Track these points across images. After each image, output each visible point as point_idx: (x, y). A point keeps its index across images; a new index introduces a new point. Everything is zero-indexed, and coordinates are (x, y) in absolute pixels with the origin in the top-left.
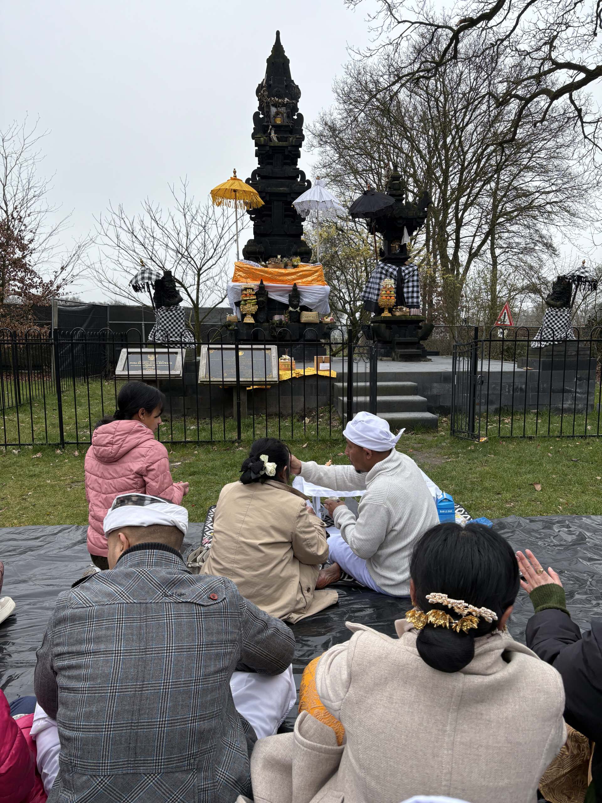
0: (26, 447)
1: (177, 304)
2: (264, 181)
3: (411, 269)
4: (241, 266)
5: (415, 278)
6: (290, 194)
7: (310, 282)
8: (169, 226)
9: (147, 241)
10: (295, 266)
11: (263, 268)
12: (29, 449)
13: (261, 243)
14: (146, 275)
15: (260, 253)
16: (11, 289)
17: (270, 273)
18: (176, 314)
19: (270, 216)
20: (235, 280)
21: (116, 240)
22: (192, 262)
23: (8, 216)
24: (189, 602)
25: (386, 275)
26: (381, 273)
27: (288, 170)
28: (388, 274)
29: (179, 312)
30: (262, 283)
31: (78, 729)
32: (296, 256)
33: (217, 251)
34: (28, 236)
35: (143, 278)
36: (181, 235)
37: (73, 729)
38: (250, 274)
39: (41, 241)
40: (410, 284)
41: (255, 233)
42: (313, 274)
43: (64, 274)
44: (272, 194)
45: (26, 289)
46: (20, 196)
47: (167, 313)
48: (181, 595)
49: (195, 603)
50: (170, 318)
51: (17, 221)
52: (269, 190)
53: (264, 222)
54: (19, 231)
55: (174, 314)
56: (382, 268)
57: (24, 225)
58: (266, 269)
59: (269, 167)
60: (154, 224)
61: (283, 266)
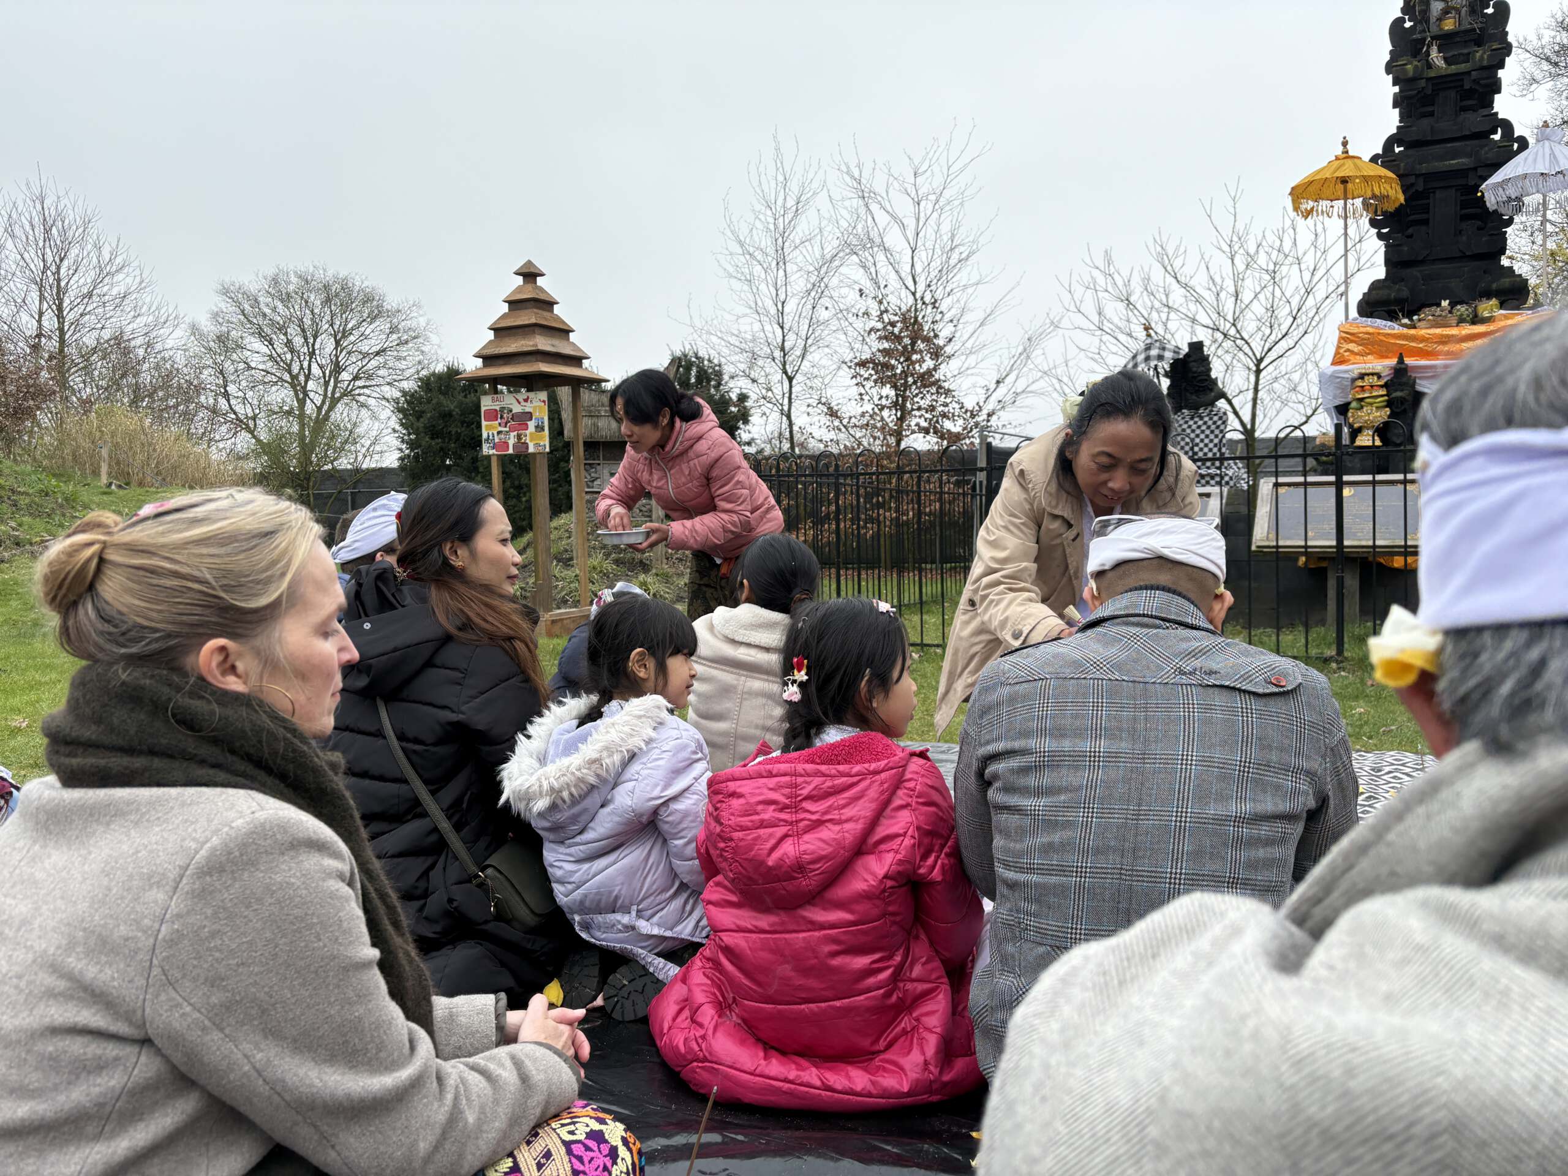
1: (1212, 403)
4: (1355, 330)
6: (1475, 169)
8: (1200, 282)
10: (1483, 320)
11: (1405, 331)
13: (1403, 280)
14: (1154, 352)
15: (1400, 302)
17: (1423, 339)
18: (1210, 423)
20: (1338, 360)
21: (1095, 318)
22: (1246, 348)
23: (916, 300)
24: (1227, 687)
27: (1473, 121)
29: (1216, 418)
30: (1401, 360)
31: (1029, 871)
32: (1489, 298)
33: (1299, 321)
35: (1147, 359)
37: (1021, 870)
38: (1373, 345)
41: (1388, 262)
43: (1002, 390)
44: (1429, 176)
47: (1191, 423)
48: (1211, 673)
49: (1239, 690)
50: (1198, 432)
51: (930, 307)
52: (1424, 168)
55: (1205, 423)
58: (1412, 332)
59: (1425, 122)
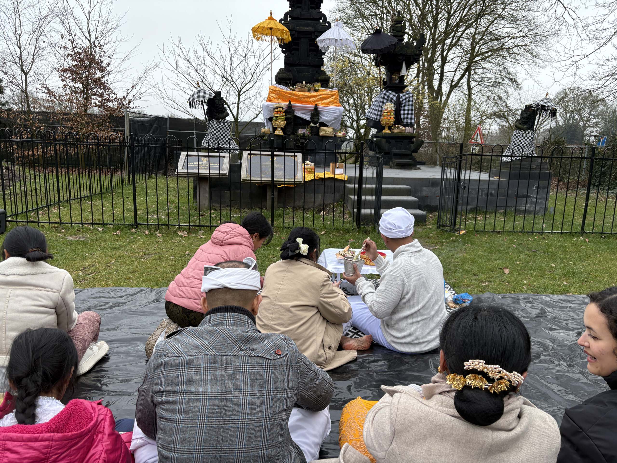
0: (108, 226)
1: (225, 118)
2: (294, 21)
3: (407, 96)
4: (274, 89)
5: (410, 103)
6: (314, 32)
7: (328, 104)
8: (217, 56)
9: (199, 67)
10: (316, 91)
11: (291, 91)
12: (110, 228)
13: (290, 71)
14: (201, 94)
15: (289, 79)
16: (93, 102)
17: (297, 95)
18: (224, 126)
19: (298, 50)
20: (269, 100)
21: (175, 66)
22: (234, 85)
23: (91, 44)
24: (260, 357)
25: (387, 100)
26: (384, 98)
27: (313, 12)
28: (389, 99)
29: (226, 124)
30: (290, 103)
31: (174, 451)
32: (318, 82)
33: (254, 77)
34: (106, 61)
35: (199, 97)
36: (226, 63)
37: (170, 451)
38: (281, 96)
39: (116, 64)
40: (406, 108)
41: (286, 63)
42: (331, 97)
43: (134, 92)
44: (300, 32)
45: (105, 103)
46: (100, 28)
47: (216, 125)
48: (253, 350)
49: (265, 358)
50: (219, 129)
51: (98, 48)
52: (298, 29)
53: (293, 54)
54: (100, 56)
55: (222, 126)
56: (385, 94)
57: (104, 51)
58: (293, 92)
59: (298, 10)
60: (206, 54)
61: (307, 90)
